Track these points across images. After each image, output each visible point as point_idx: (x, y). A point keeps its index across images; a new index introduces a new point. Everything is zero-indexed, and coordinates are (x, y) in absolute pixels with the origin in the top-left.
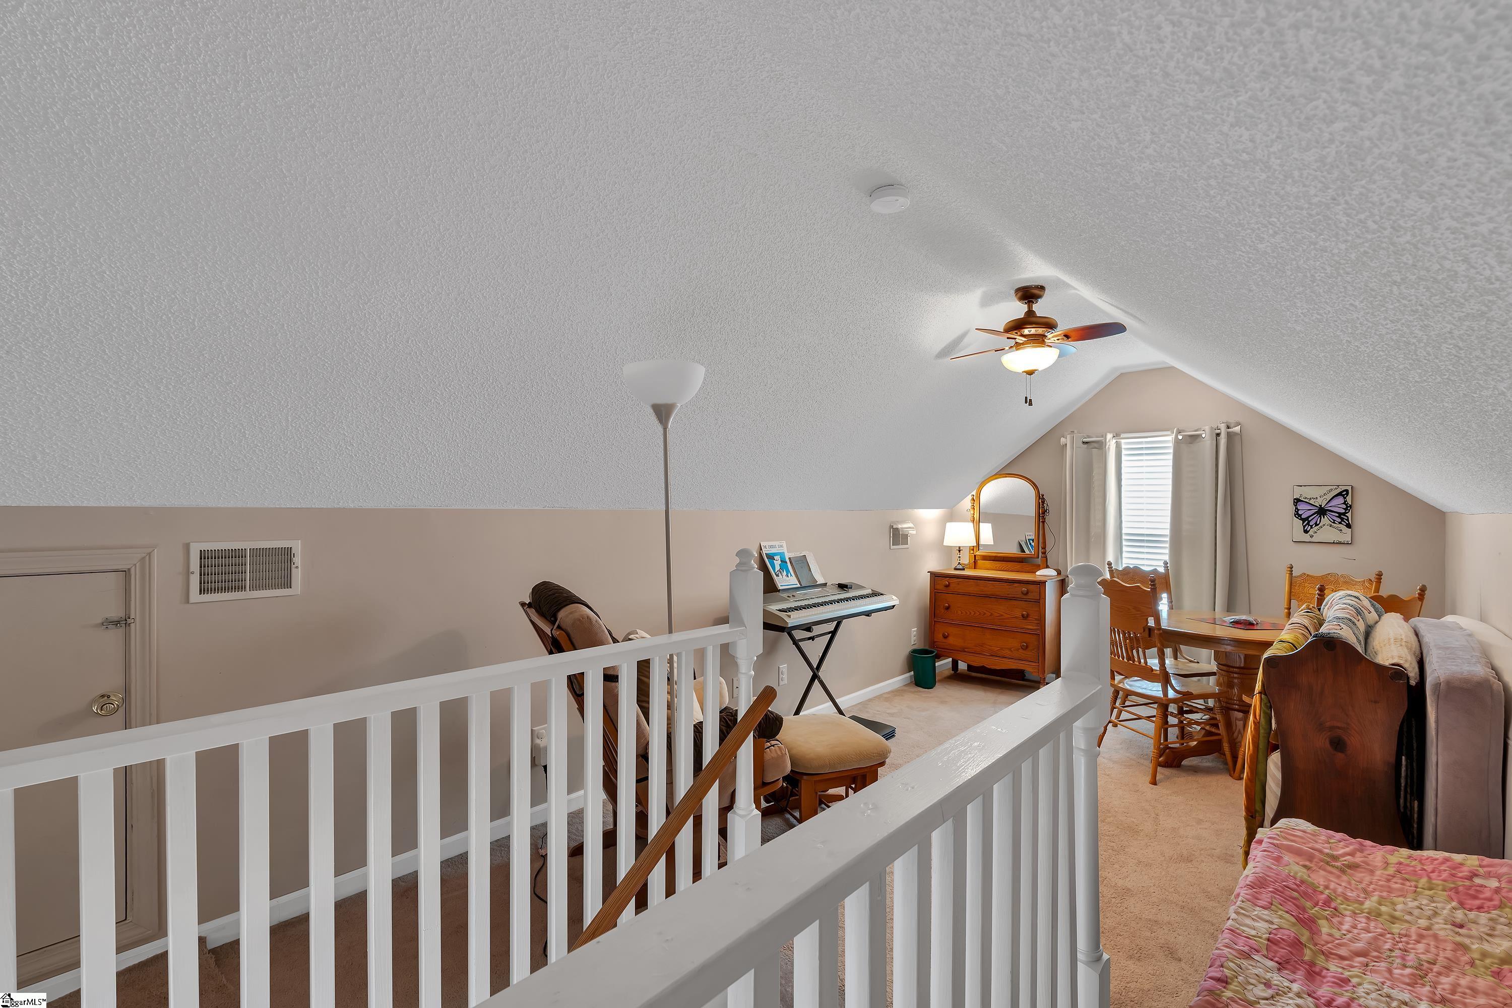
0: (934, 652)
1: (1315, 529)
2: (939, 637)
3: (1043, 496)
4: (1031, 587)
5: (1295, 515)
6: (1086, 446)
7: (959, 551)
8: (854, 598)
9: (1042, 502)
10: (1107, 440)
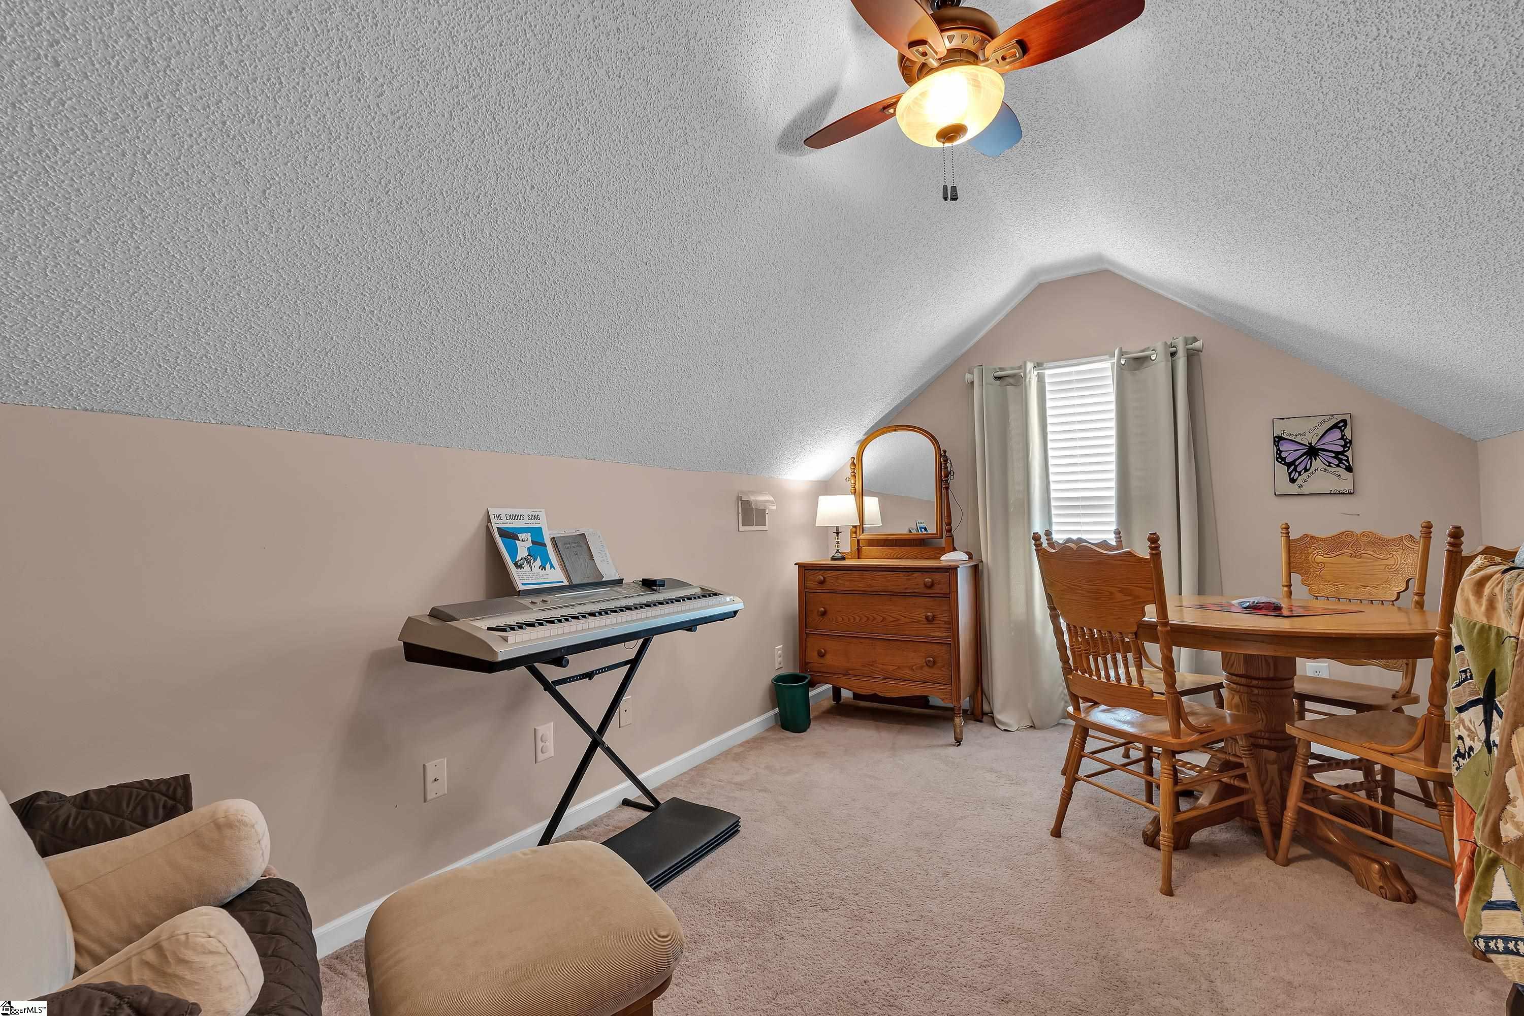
0: (807, 678)
1: (1304, 476)
2: (813, 656)
3: (945, 452)
4: (937, 576)
5: (1277, 458)
6: (998, 382)
7: (838, 533)
8: (671, 601)
9: (944, 461)
10: (1028, 371)
